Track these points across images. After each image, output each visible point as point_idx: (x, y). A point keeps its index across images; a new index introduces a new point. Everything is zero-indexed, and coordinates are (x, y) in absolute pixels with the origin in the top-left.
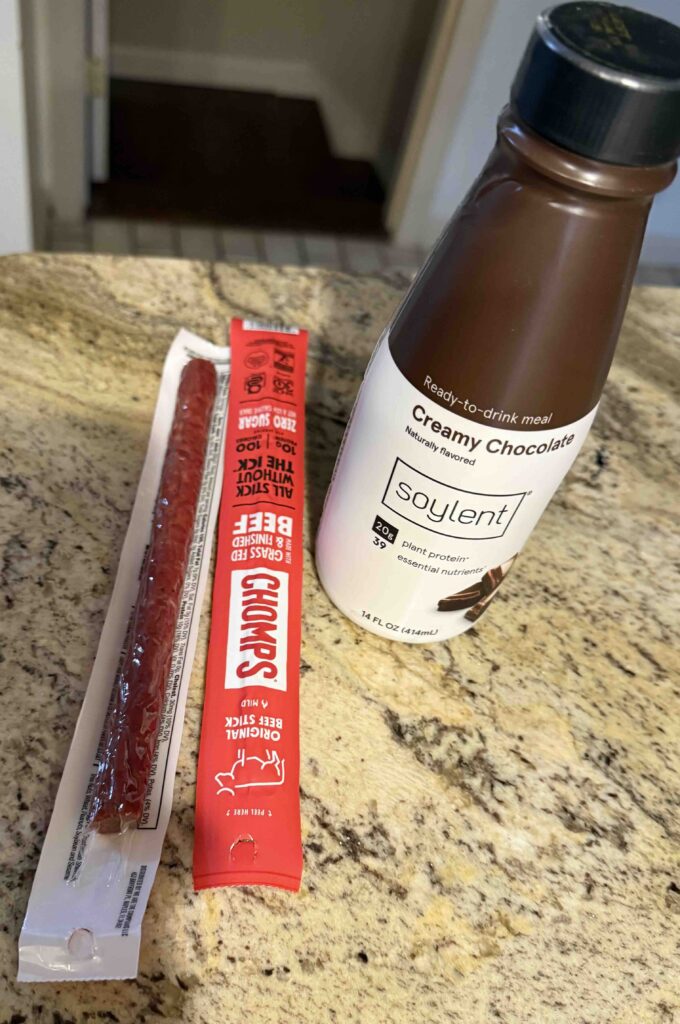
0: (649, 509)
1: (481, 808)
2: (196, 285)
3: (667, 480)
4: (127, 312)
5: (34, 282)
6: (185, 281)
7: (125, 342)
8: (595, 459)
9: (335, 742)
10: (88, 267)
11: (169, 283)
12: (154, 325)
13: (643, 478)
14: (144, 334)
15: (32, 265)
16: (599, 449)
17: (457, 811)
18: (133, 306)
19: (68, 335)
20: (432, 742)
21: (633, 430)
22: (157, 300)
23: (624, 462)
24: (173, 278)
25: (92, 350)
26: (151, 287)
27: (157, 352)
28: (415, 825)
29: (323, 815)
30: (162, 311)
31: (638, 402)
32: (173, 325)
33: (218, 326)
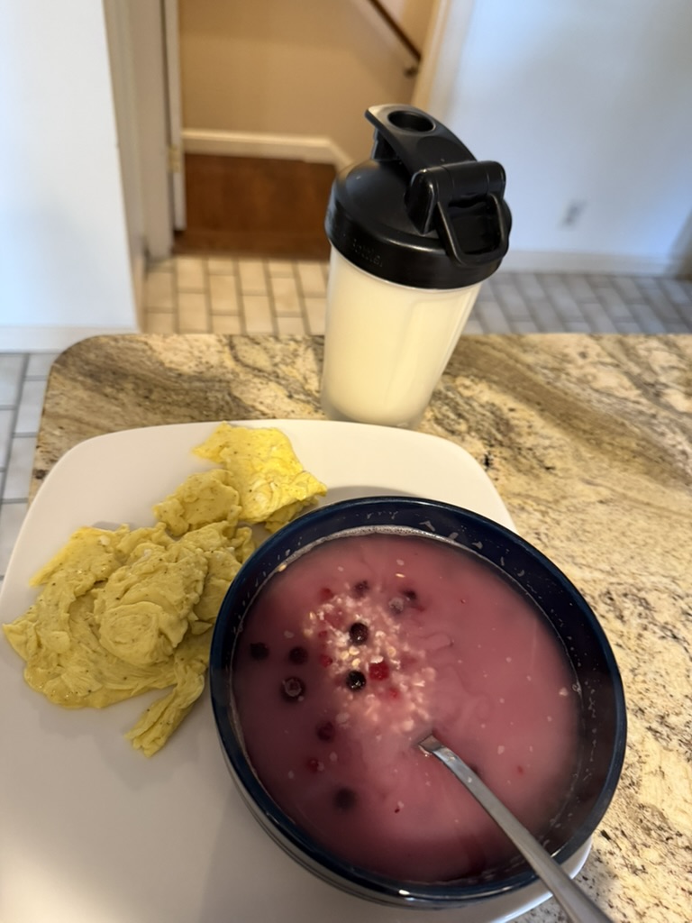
0: (519, 495)
2: (220, 352)
3: (531, 473)
4: (172, 374)
5: (107, 356)
6: (212, 349)
7: (170, 396)
8: (484, 461)
10: (146, 343)
11: (201, 352)
12: (190, 383)
13: (516, 473)
14: (183, 389)
15: (108, 343)
16: (487, 453)
18: (177, 370)
19: (132, 393)
21: (510, 439)
22: (192, 364)
23: (503, 462)
24: (204, 348)
25: (147, 403)
26: (189, 355)
27: (192, 402)
30: (195, 372)
31: (514, 418)
32: (203, 381)
33: (234, 380)
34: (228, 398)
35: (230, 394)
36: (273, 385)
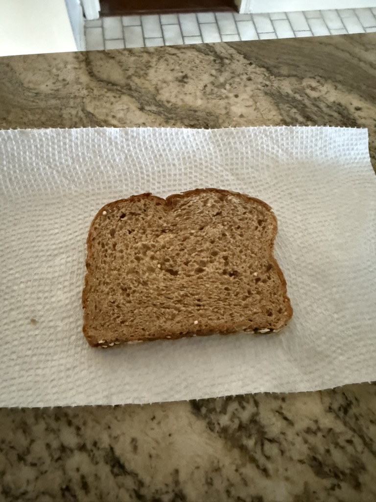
1: (254, 465)
2: (77, 68)
4: (30, 94)
6: (69, 66)
7: (26, 116)
9: (151, 421)
10: (8, 65)
11: (58, 69)
12: (46, 101)
14: (39, 108)
17: (237, 470)
18: (35, 89)
20: (220, 412)
22: (49, 83)
24: (62, 65)
26: (48, 73)
27: (47, 121)
28: (206, 488)
29: (139, 489)
30: (52, 90)
32: (59, 99)
33: (88, 96)
34: (81, 114)
35: (83, 110)
36: (125, 98)
